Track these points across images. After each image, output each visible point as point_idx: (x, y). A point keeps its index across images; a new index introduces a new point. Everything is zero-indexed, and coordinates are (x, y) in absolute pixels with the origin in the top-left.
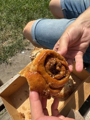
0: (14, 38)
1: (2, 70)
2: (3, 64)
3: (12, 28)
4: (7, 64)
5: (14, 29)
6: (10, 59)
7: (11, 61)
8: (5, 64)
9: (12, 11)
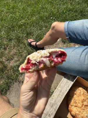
0: (19, 56)
1: (16, 89)
2: (15, 83)
3: (14, 46)
4: (20, 83)
5: (17, 46)
6: (21, 78)
7: (22, 79)
8: (17, 83)
9: (10, 29)
